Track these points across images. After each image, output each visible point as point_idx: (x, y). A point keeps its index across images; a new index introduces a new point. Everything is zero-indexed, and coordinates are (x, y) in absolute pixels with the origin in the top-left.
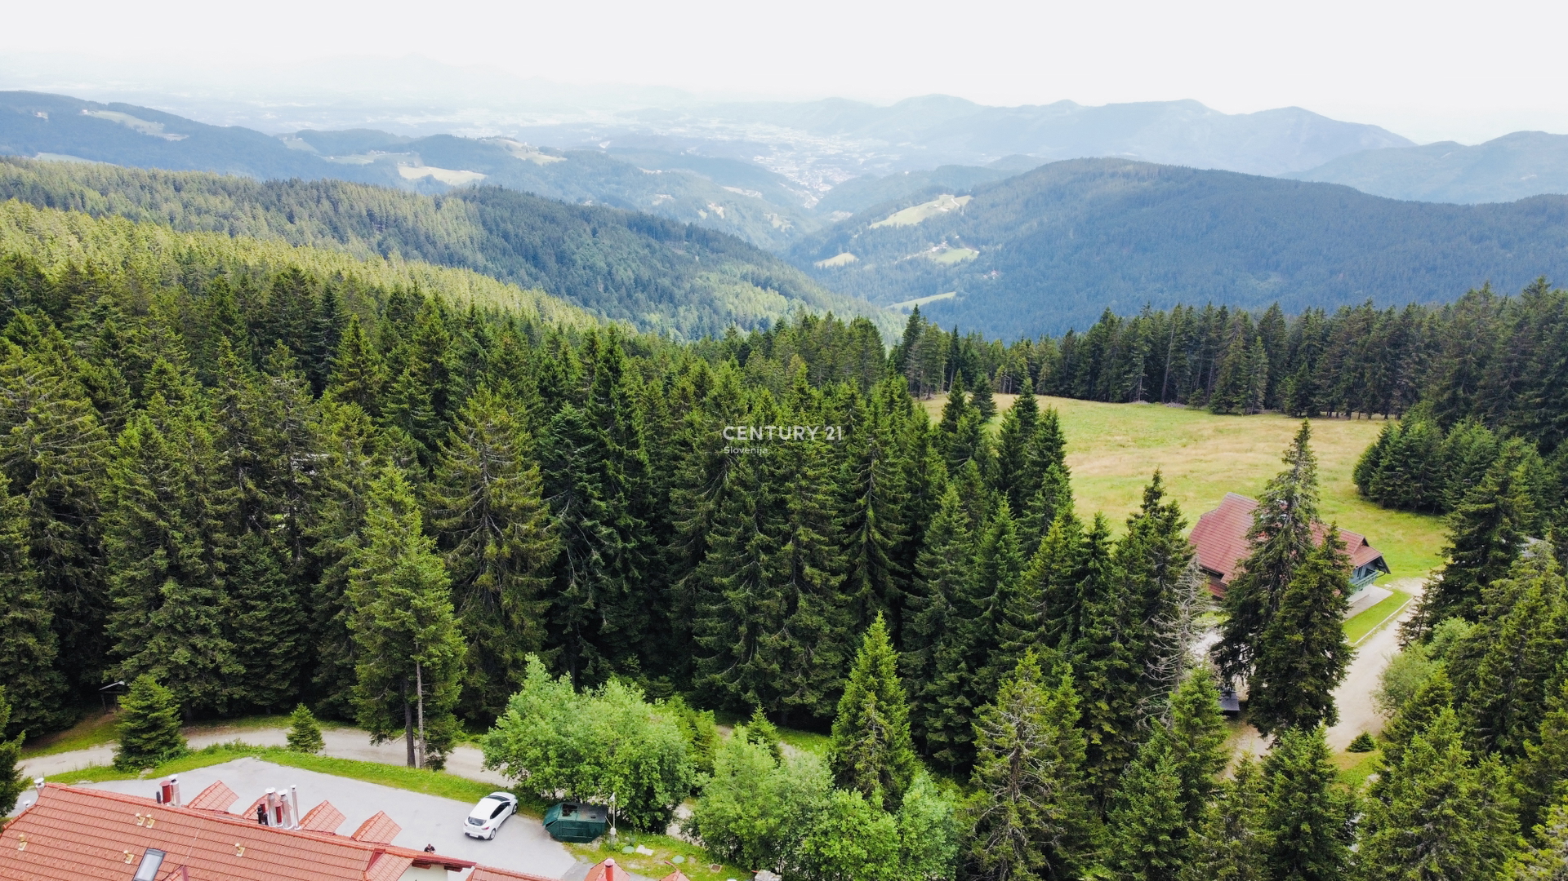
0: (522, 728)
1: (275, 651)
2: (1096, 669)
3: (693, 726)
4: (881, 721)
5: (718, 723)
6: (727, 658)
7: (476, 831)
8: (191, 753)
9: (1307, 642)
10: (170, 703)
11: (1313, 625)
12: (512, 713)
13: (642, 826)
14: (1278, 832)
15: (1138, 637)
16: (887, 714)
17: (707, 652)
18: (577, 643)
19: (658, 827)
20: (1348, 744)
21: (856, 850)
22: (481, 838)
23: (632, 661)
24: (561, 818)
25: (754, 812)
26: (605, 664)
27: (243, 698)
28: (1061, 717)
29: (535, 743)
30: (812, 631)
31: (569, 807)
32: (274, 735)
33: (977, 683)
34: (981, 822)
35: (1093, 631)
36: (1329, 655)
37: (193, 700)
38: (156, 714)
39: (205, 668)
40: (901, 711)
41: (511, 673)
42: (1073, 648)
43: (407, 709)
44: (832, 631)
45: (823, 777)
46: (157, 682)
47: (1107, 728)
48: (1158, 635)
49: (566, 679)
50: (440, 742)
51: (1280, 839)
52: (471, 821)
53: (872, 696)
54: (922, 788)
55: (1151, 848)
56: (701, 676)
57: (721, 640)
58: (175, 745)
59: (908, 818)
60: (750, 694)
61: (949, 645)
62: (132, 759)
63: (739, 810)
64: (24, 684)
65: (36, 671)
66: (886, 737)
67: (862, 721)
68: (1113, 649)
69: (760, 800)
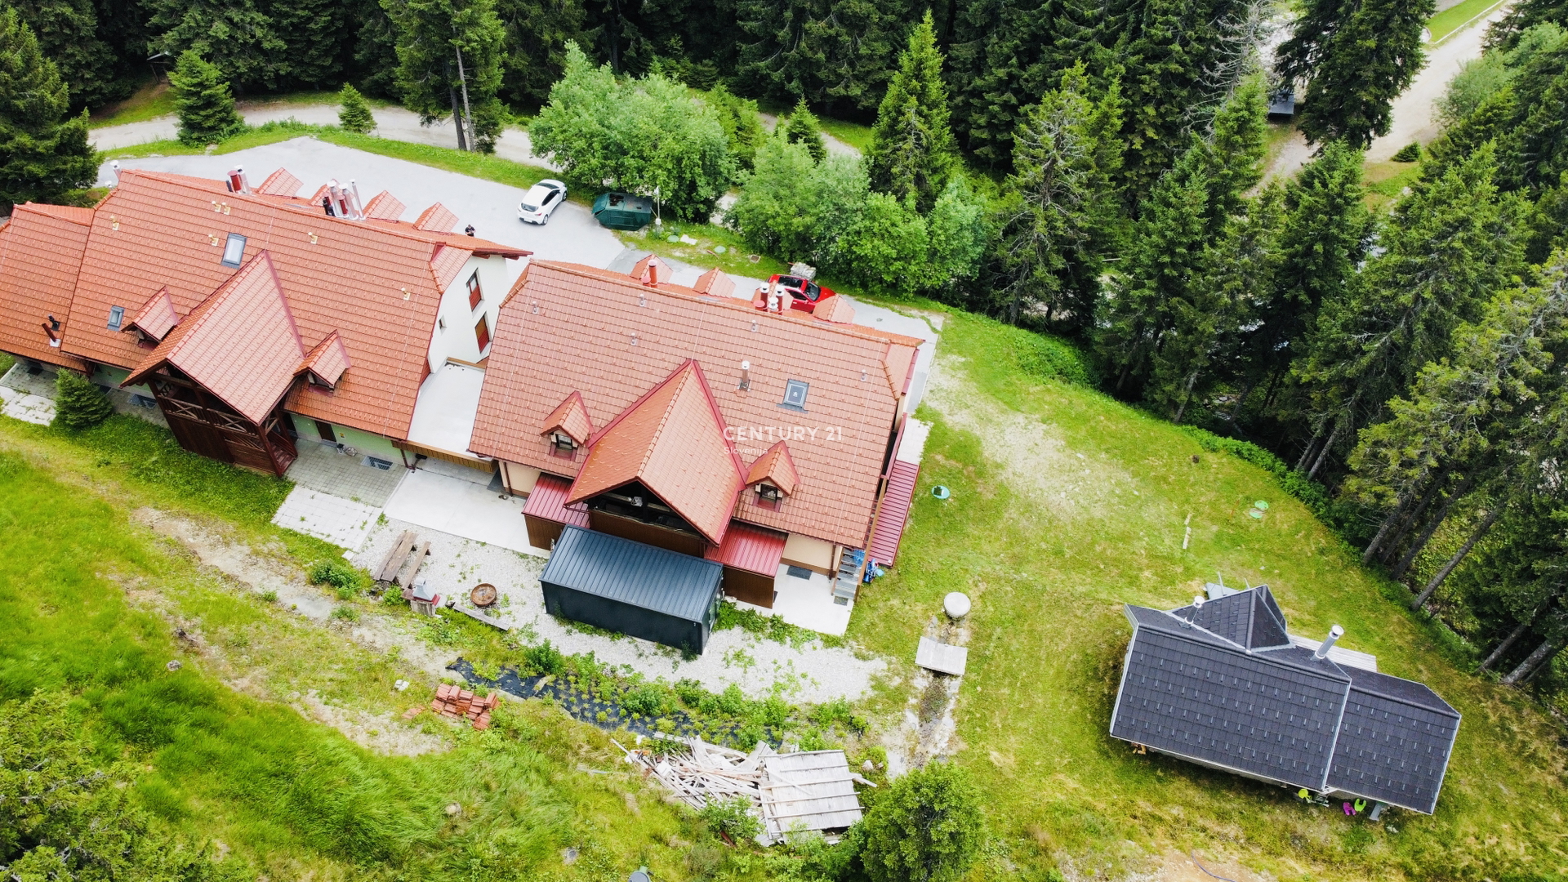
0: (566, 118)
1: (312, 26)
2: (1150, 73)
3: (736, 115)
4: (920, 126)
5: (761, 111)
6: (771, 45)
7: (530, 216)
8: (249, 130)
9: (1379, 48)
10: (220, 81)
11: (1391, 31)
12: (556, 103)
13: (685, 216)
14: (1291, 250)
15: (1200, 40)
16: (927, 119)
17: (751, 38)
18: (617, 22)
19: (701, 218)
20: (1395, 153)
21: (886, 250)
22: (534, 223)
23: (675, 42)
24: (608, 207)
25: (792, 210)
26: (648, 46)
27: (289, 74)
28: (1101, 128)
29: (580, 134)
30: (861, 19)
31: (617, 196)
32: (325, 113)
33: (1026, 80)
34: (1009, 226)
35: (1153, 31)
36: (1399, 62)
37: (240, 75)
38: (208, 92)
39: (245, 43)
40: (942, 114)
41: (552, 55)
42: (1130, 49)
43: (452, 93)
44: (881, 19)
45: (862, 179)
46: (202, 57)
47: (1151, 133)
48: (1221, 39)
49: (606, 68)
50: (488, 127)
51: (1291, 256)
52: (524, 207)
53: (913, 100)
54: (955, 193)
55: (1166, 259)
56: (745, 63)
57: (765, 25)
58: (232, 122)
59: (938, 221)
60: (794, 84)
61: (1002, 38)
62: (195, 135)
63: (777, 208)
64: (73, 55)
65: (81, 41)
66: (924, 142)
67: (901, 126)
68: (1171, 51)
69: (797, 199)
